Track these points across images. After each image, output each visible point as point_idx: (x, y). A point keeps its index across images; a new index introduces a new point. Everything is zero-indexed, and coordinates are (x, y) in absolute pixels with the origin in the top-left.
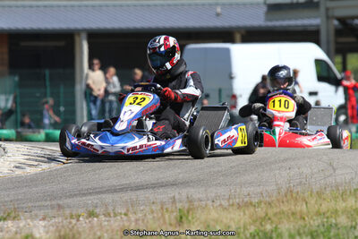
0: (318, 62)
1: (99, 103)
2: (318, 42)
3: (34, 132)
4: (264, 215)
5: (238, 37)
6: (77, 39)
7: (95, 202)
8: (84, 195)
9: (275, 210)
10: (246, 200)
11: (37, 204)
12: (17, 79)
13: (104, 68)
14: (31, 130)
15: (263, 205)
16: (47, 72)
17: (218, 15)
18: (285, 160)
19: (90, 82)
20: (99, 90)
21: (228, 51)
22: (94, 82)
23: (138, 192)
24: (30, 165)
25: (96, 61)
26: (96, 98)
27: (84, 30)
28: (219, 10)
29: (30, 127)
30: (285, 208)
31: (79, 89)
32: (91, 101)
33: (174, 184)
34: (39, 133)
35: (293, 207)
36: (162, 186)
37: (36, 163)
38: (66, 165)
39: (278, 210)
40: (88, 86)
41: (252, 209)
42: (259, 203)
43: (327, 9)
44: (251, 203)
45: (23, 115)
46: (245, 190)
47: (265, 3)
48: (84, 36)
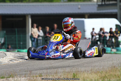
4: (104, 76)
5: (87, 16)
6: (27, 17)
9: (108, 74)
12: (5, 32)
13: (37, 27)
14: (12, 50)
16: (16, 29)
17: (79, 8)
20: (36, 36)
21: (83, 21)
22: (34, 33)
24: (15, 60)
26: (34, 38)
27: (29, 14)
28: (79, 7)
30: (112, 73)
35: (115, 73)
39: (109, 74)
40: (32, 34)
43: (120, 6)
45: (8, 45)
47: (97, 4)
48: (30, 16)
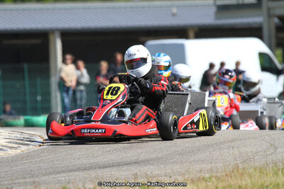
0: (262, 55)
1: (71, 92)
2: (261, 37)
3: (15, 119)
4: (214, 188)
5: (191, 33)
6: (51, 37)
7: (67, 178)
8: (58, 173)
9: (225, 184)
10: (199, 175)
11: (17, 181)
13: (74, 62)
14: (11, 117)
15: (213, 179)
16: (26, 66)
17: (174, 15)
18: (233, 141)
19: (63, 75)
20: (71, 81)
21: (182, 46)
23: (105, 170)
24: (11, 148)
25: (69, 57)
27: (57, 30)
28: (174, 10)
29: (11, 114)
30: (233, 182)
31: (54, 81)
32: (64, 91)
33: (136, 163)
34: (19, 119)
35: (239, 182)
36: (126, 164)
37: (16, 146)
38: (42, 147)
39: (227, 184)
41: (204, 183)
42: (210, 178)
43: (269, 9)
44: (204, 179)
46: (198, 167)
47: (215, 4)
48: (57, 34)
